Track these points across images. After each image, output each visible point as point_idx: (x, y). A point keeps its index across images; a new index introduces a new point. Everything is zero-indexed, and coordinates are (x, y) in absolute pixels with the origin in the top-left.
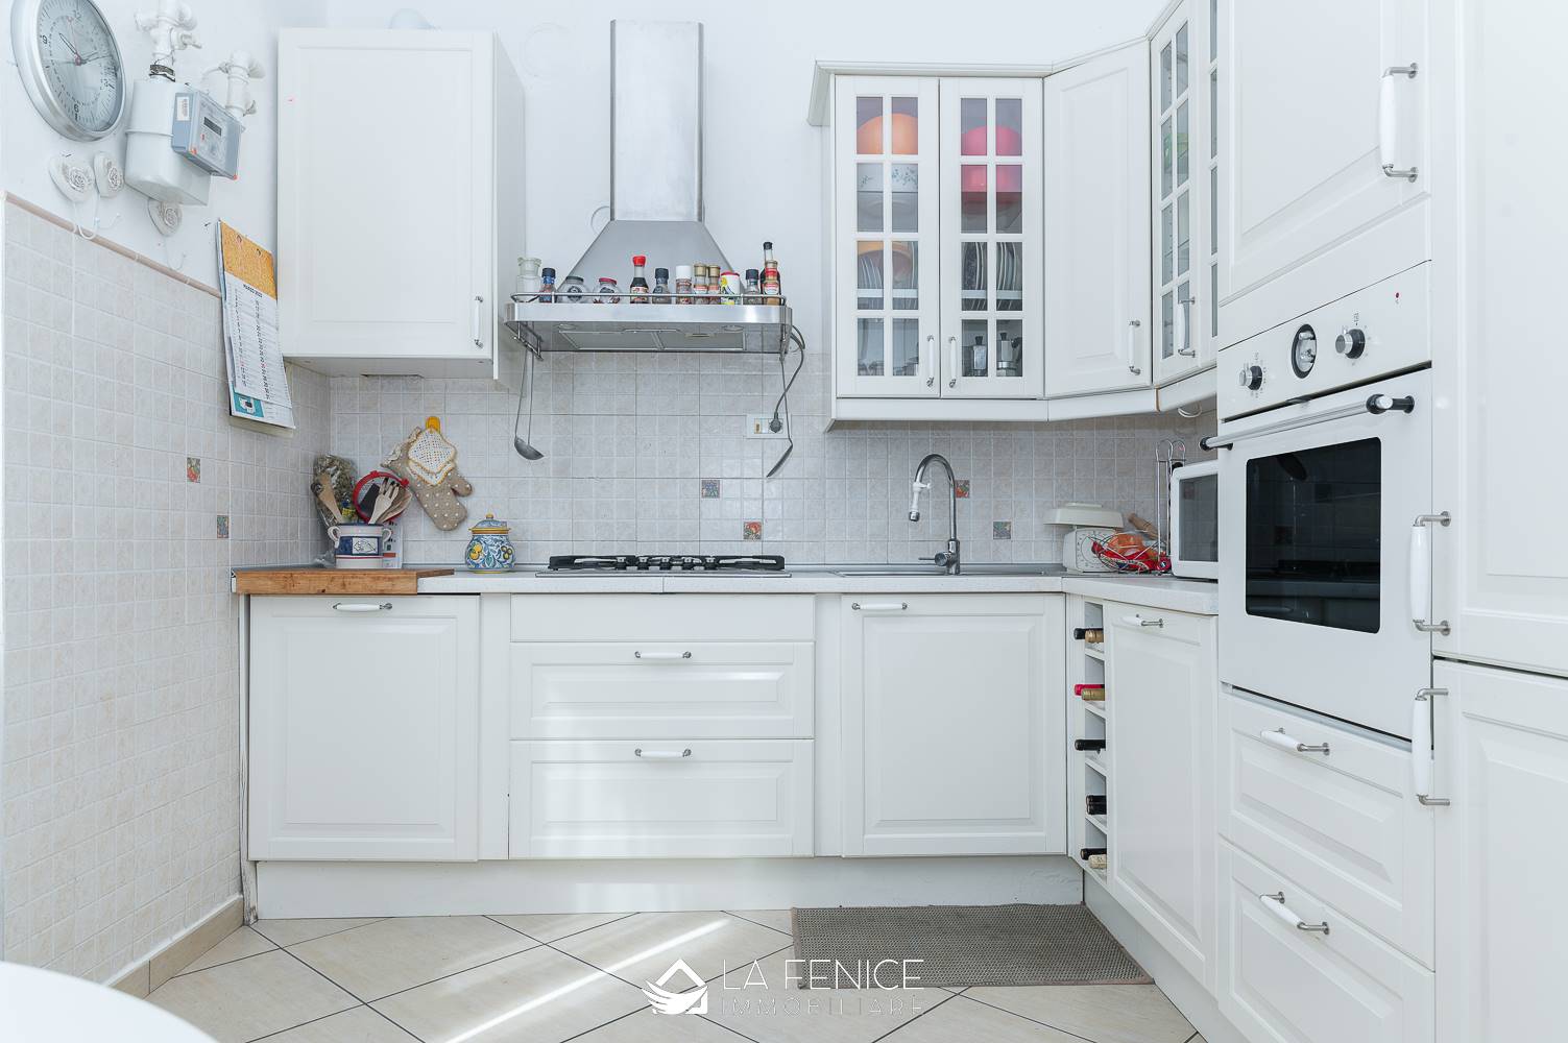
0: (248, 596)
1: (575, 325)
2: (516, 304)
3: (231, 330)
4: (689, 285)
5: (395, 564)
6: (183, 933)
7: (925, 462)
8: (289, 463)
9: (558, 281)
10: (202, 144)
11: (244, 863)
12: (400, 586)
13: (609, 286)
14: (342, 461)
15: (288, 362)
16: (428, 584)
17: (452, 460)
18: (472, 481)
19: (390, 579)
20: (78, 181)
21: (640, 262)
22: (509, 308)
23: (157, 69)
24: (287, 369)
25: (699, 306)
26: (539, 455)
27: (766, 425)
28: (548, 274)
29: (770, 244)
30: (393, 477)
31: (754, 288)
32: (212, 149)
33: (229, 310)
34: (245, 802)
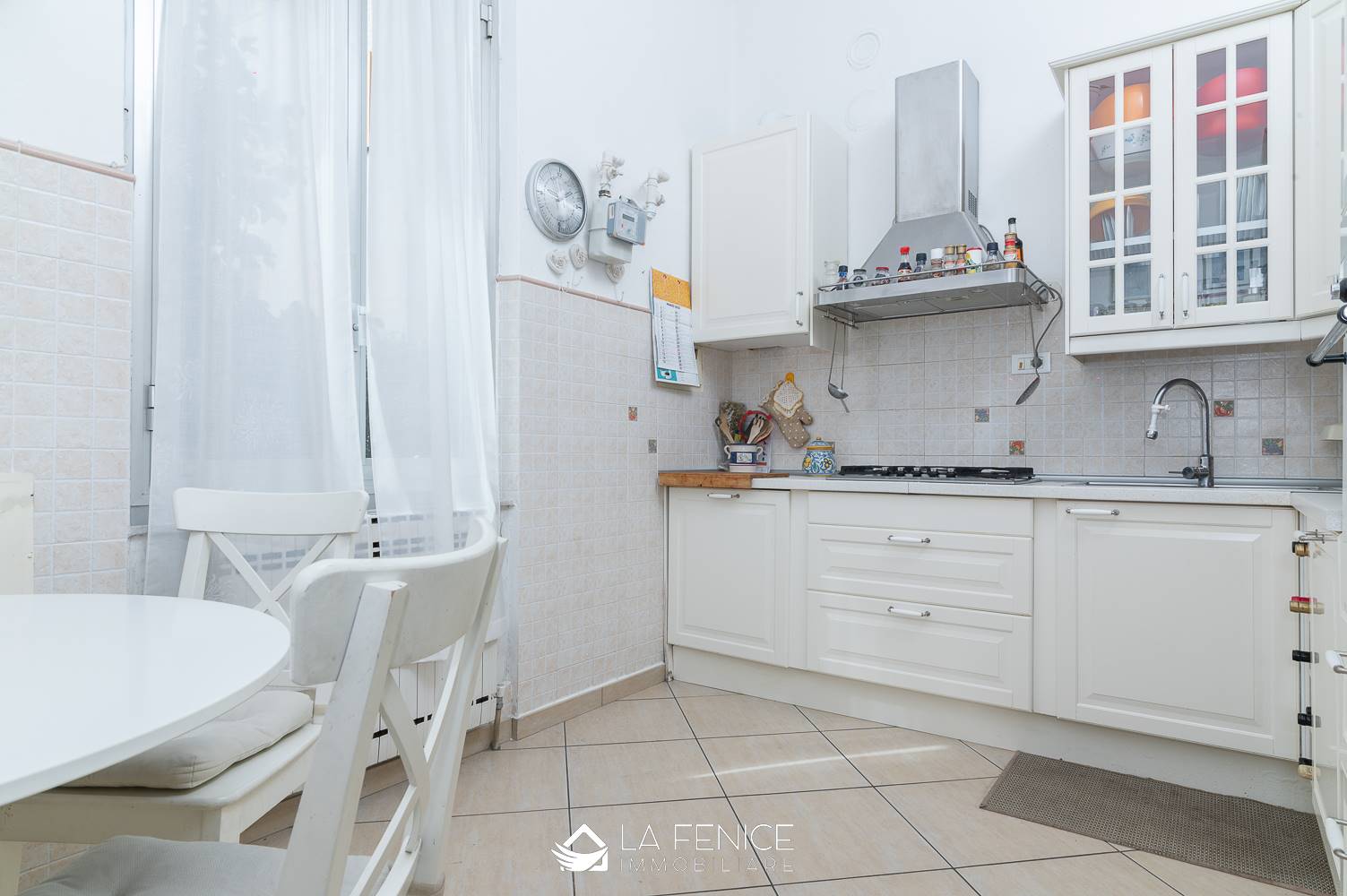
0: (668, 487)
1: (862, 303)
2: (820, 295)
3: (657, 332)
4: (940, 263)
5: (766, 470)
6: (623, 677)
7: (1169, 385)
8: (703, 407)
9: (850, 275)
10: (621, 229)
11: (666, 645)
12: (742, 483)
13: (882, 273)
14: (735, 405)
15: (698, 347)
16: (758, 483)
17: (801, 400)
18: (813, 415)
19: (736, 479)
20: (560, 263)
21: (905, 251)
22: (816, 297)
23: (602, 193)
24: (696, 350)
25: (948, 278)
26: (844, 395)
27: (1028, 363)
28: (843, 270)
29: (1014, 219)
30: (762, 413)
31: (994, 257)
32: (629, 231)
33: (656, 319)
34: (666, 608)
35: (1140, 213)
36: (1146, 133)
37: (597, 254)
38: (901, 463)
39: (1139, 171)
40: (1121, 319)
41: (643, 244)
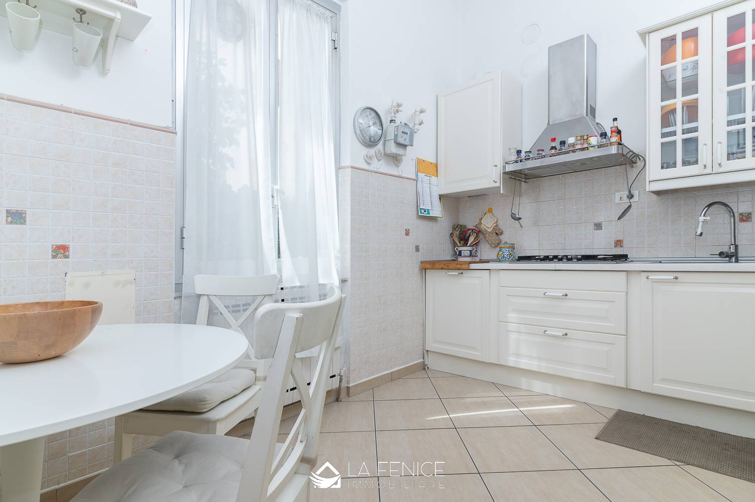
0: (425, 269)
1: (529, 169)
2: (507, 166)
3: (420, 190)
4: (573, 145)
5: (477, 259)
6: (403, 367)
7: (710, 205)
8: (444, 228)
9: (523, 155)
10: (401, 139)
11: (424, 351)
12: (466, 266)
13: (540, 152)
14: (461, 226)
16: (473, 266)
17: (496, 222)
18: (503, 229)
19: (461, 264)
20: (370, 158)
21: (554, 140)
22: (504, 167)
23: (391, 121)
24: (440, 198)
25: (578, 153)
26: (520, 219)
27: (625, 197)
28: (519, 152)
29: (617, 119)
30: (475, 230)
31: (604, 140)
32: (405, 139)
33: (419, 183)
34: (424, 331)
35: (692, 111)
36: (696, 65)
37: (389, 152)
38: (551, 253)
39: (691, 86)
40: (680, 170)
41: (412, 146)
